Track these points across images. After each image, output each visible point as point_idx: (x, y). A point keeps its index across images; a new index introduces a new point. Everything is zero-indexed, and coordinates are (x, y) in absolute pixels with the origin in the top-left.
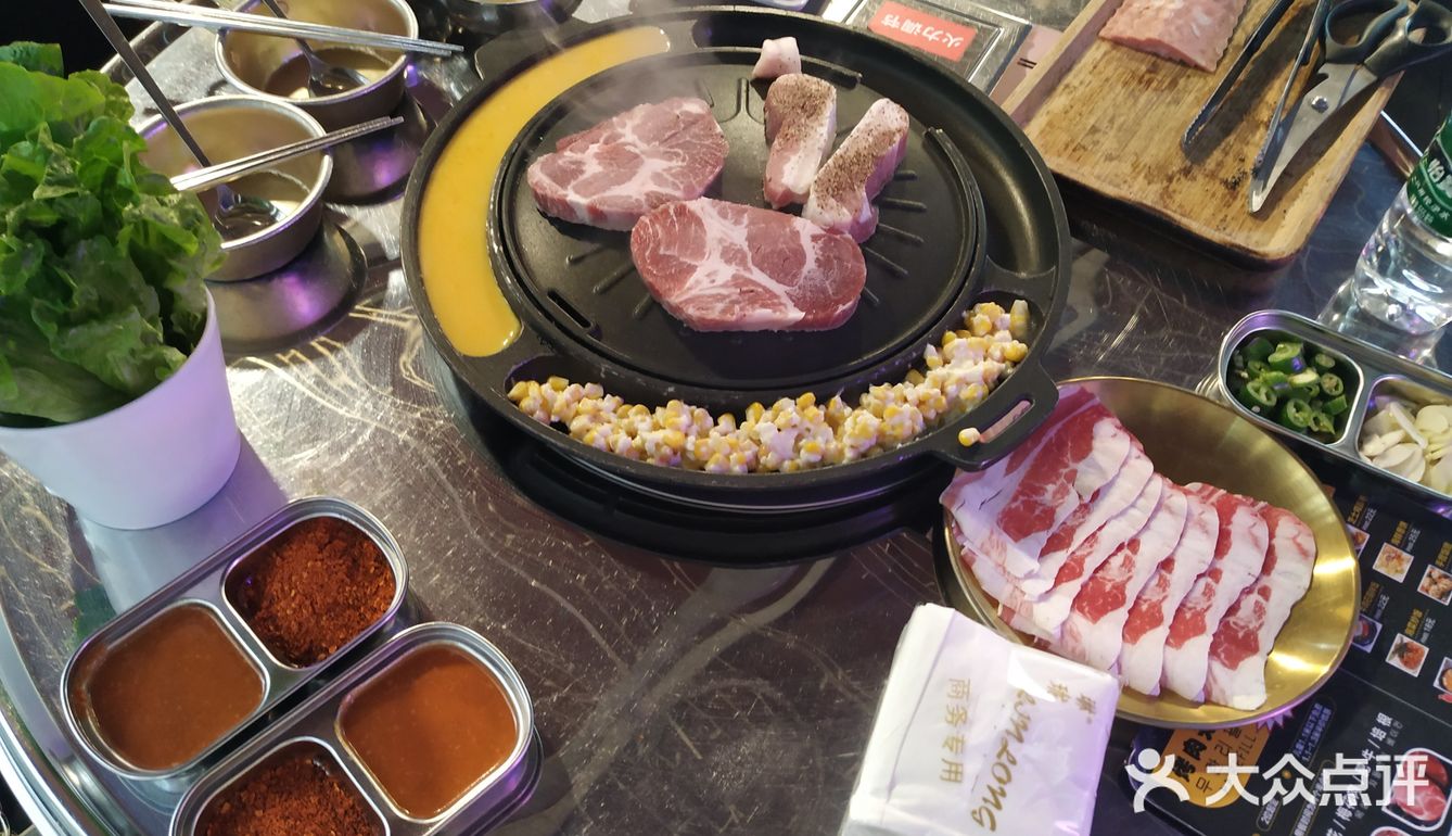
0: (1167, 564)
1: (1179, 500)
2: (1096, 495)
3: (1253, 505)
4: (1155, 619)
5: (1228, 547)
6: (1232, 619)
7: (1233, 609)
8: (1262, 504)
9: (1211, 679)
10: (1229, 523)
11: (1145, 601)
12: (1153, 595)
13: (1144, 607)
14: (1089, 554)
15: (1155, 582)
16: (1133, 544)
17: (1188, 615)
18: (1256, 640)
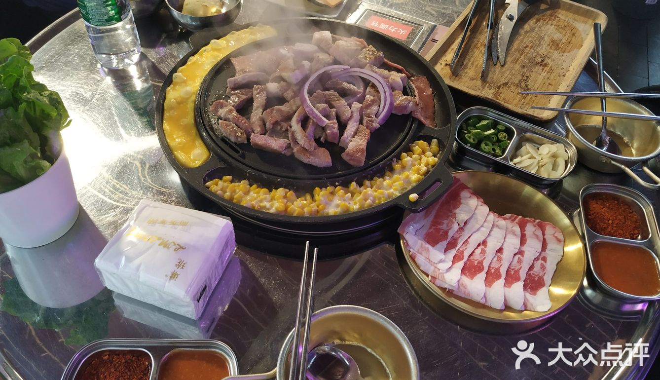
0: (500, 250)
1: (502, 222)
2: (466, 223)
3: (534, 221)
4: (498, 276)
5: (526, 241)
6: (531, 272)
7: (531, 268)
8: (538, 221)
9: (526, 300)
10: (525, 231)
11: (493, 268)
12: (495, 265)
13: (493, 271)
14: (466, 249)
15: (496, 259)
16: (484, 243)
17: (512, 273)
18: (543, 280)
